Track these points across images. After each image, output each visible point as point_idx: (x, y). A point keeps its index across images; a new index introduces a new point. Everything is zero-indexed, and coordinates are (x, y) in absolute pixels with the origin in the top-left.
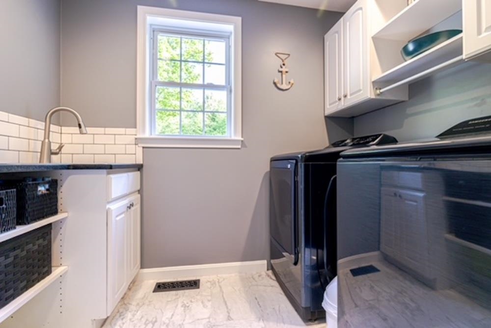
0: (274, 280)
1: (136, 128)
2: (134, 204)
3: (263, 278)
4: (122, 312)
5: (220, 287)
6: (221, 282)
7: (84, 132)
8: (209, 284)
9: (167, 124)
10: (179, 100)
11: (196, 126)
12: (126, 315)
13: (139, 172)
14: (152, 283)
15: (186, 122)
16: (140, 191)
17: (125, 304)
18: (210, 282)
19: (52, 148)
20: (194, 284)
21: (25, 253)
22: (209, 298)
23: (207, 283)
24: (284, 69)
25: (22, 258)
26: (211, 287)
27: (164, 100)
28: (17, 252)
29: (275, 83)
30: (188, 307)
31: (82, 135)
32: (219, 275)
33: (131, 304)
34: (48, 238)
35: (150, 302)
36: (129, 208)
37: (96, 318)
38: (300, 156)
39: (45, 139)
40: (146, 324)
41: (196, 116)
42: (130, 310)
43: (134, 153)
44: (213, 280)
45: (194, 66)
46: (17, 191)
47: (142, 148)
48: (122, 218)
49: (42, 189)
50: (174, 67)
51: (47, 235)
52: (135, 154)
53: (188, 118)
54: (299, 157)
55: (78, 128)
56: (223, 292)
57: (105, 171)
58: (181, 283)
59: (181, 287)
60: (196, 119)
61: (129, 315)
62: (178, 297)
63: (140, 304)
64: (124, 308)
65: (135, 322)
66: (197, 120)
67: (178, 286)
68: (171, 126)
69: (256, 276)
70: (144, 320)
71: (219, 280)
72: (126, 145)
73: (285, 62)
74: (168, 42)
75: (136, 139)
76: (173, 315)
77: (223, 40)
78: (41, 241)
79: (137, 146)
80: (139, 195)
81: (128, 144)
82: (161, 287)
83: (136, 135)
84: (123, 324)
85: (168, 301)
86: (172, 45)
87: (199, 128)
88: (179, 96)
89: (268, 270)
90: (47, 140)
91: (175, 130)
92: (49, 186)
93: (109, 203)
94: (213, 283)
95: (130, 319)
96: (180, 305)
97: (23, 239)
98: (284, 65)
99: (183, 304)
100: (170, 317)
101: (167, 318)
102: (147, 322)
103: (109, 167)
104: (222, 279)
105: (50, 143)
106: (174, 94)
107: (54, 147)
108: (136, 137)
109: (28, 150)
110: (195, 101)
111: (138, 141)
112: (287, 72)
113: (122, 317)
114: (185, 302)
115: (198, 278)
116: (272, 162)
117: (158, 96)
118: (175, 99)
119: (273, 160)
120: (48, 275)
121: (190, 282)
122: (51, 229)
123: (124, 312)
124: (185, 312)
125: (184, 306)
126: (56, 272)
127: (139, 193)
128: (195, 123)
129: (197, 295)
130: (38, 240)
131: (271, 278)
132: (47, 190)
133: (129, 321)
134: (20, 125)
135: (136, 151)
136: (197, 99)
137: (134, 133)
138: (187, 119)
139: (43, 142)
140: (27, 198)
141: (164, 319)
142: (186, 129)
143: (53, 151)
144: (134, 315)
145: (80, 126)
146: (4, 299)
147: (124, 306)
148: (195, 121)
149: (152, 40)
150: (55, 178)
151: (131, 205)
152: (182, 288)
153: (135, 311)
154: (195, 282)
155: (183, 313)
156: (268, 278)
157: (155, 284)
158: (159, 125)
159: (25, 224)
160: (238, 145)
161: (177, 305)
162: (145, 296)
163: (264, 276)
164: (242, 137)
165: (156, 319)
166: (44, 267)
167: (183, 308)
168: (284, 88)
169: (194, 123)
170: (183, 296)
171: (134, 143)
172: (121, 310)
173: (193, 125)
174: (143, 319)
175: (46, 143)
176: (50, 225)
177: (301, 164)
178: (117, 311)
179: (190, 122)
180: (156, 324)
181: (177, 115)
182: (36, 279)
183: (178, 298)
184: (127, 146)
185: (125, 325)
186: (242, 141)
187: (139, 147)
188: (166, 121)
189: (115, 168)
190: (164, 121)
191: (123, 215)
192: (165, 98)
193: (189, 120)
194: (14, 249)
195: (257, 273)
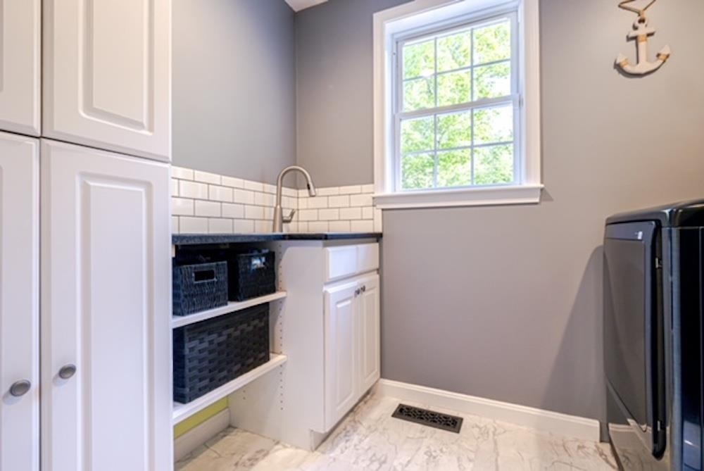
0: (613, 467)
1: (373, 183)
2: (366, 289)
3: (587, 454)
4: (348, 431)
5: (495, 443)
6: (499, 434)
7: (313, 194)
8: (476, 431)
9: (453, 175)
10: (470, 138)
11: (499, 174)
12: (352, 437)
13: (377, 244)
14: (393, 403)
15: (481, 169)
16: (379, 270)
17: (355, 422)
18: (480, 428)
19: (284, 215)
20: (451, 423)
21: (238, 333)
22: (472, 456)
23: (473, 427)
24: (642, 31)
25: (236, 338)
26: (479, 438)
27: (448, 142)
28: (230, 330)
29: (618, 67)
30: (435, 458)
31: (312, 198)
32: (498, 422)
33: (361, 423)
34: (265, 319)
35: (384, 429)
36: (358, 292)
37: (315, 430)
38: (667, 211)
39: (277, 205)
40: (372, 461)
41: (497, 159)
42: (358, 431)
43: (371, 217)
44: (485, 426)
45: (492, 82)
46: (228, 264)
47: (380, 211)
48: (347, 306)
49: (257, 263)
50: (463, 92)
51: (264, 316)
52: (373, 219)
53: (486, 163)
54: (665, 214)
55: (307, 191)
56: (498, 454)
57: (320, 242)
58: (432, 415)
59: (418, 418)
60: (498, 163)
61: (355, 439)
62: (424, 435)
63: (373, 428)
64: (353, 427)
65: (360, 451)
66: (500, 164)
67: (428, 419)
68: (460, 178)
69: (573, 447)
70: (370, 454)
71: (495, 429)
72: (362, 207)
73: (646, 15)
74: (453, 58)
75: (374, 198)
76: (409, 462)
77: (505, 19)
78: (256, 322)
79: (375, 208)
80: (378, 276)
81: (365, 206)
82: (404, 412)
83: (373, 193)
84: (346, 448)
85: (408, 438)
86: (458, 60)
87: (503, 177)
88: (470, 132)
89: (601, 441)
90: (278, 207)
91: (465, 182)
92: (266, 259)
93: (326, 284)
94: (484, 432)
95: (355, 446)
96: (424, 449)
97: (237, 317)
98: (642, 21)
99: (427, 449)
100: (405, 463)
101: (400, 464)
102: (374, 458)
103: (323, 237)
104: (503, 430)
105: (281, 209)
106: (462, 131)
107: (286, 214)
108: (374, 195)
109: (262, 218)
110: (495, 135)
111: (376, 200)
112: (649, 35)
113: (347, 438)
114: (432, 449)
115: (460, 415)
116: (609, 226)
117: (441, 138)
118: (463, 138)
119: (612, 222)
120: (265, 362)
121: (446, 417)
122: (268, 309)
123: (351, 432)
124: (427, 464)
125: (429, 454)
126: (275, 360)
127: (378, 273)
128: (496, 169)
129: (453, 443)
130: (254, 320)
131: (608, 462)
132: (264, 264)
133: (353, 447)
134: (233, 188)
135: (373, 216)
136: (500, 131)
137: (372, 191)
138: (483, 166)
139: (276, 209)
140: (240, 272)
141: (396, 463)
142: (483, 180)
143: (285, 219)
144: (361, 441)
145: (309, 188)
146: (217, 380)
147: (352, 423)
148: (497, 166)
149: (394, 56)
150: (273, 250)
151: (362, 289)
152: (432, 423)
153: (364, 435)
154: (454, 421)
155: (425, 464)
156: (601, 460)
157: (397, 405)
158: (442, 178)
159: (237, 300)
160: (536, 197)
161: (419, 448)
162: (380, 419)
163: (591, 451)
164: (542, 183)
165: (386, 458)
166: (260, 352)
167: (426, 457)
168: (643, 71)
169: (494, 170)
170: (431, 437)
171: (371, 204)
172: (348, 428)
173: (494, 173)
174: (369, 451)
175: (278, 210)
176: (267, 304)
177: (670, 232)
178: (344, 427)
179: (488, 169)
180: (384, 466)
181: (467, 161)
182: (252, 363)
183: (422, 438)
184: (364, 209)
185: (347, 450)
186: (542, 190)
187: (377, 209)
188: (452, 171)
189: (332, 239)
190: (448, 172)
191: (349, 302)
192: (449, 139)
193: (488, 166)
194: (227, 327)
195: (577, 440)
